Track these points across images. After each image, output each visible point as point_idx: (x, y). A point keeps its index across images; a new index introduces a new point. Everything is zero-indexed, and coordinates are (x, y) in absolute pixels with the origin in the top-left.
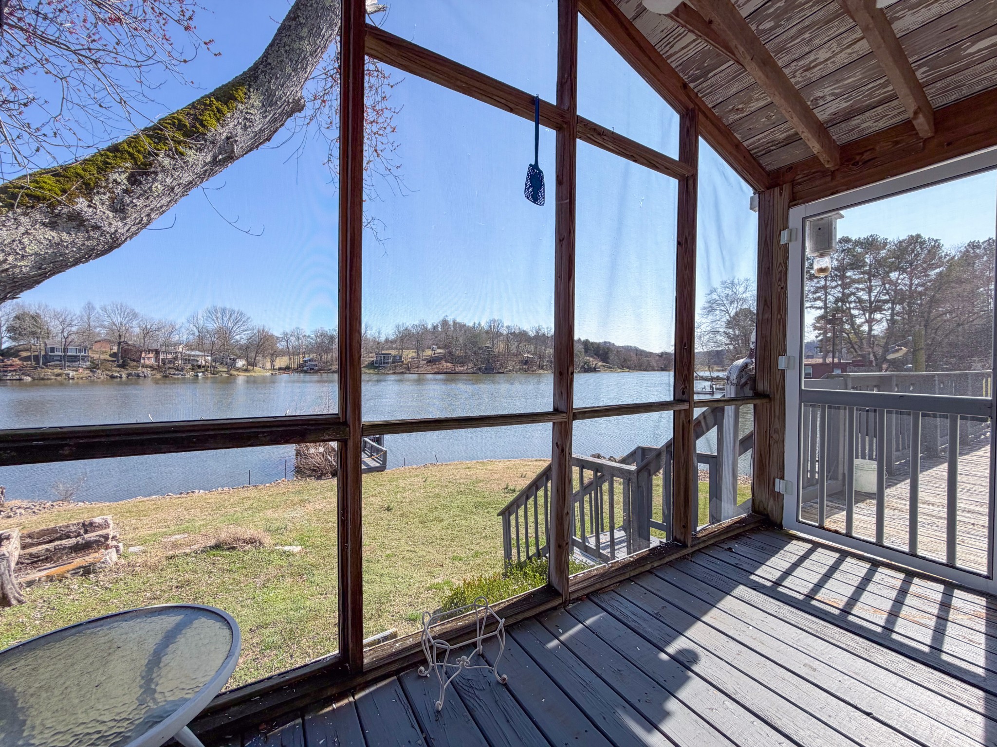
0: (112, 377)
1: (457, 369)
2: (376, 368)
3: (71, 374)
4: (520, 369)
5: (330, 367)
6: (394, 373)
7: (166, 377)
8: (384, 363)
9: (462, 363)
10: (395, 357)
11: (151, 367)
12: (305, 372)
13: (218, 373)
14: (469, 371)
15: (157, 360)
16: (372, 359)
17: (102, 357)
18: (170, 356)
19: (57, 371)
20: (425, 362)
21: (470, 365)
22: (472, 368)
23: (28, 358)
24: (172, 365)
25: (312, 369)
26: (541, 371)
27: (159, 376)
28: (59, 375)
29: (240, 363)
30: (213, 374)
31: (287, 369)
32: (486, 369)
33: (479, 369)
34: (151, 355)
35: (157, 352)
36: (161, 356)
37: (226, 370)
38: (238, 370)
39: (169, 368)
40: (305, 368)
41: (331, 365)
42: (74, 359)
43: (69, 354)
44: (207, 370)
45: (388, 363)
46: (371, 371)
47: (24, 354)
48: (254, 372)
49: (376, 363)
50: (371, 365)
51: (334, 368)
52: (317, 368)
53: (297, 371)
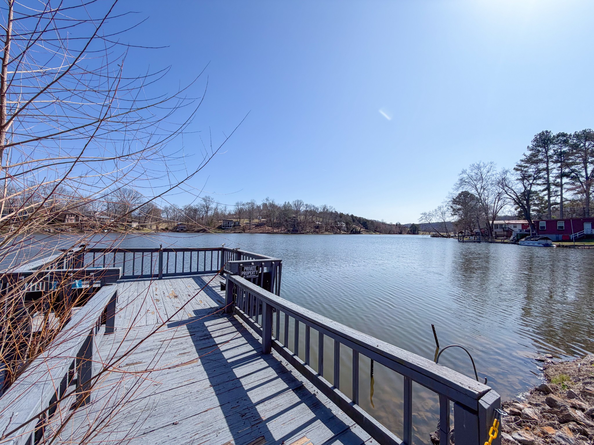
1: (274, 230)
2: (223, 229)
4: (314, 231)
5: (194, 229)
6: (235, 233)
7: (82, 232)
8: (228, 226)
9: (278, 227)
10: (235, 223)
11: (72, 225)
12: (178, 232)
13: (118, 230)
14: (282, 232)
15: (77, 221)
16: (221, 224)
18: (85, 219)
20: (254, 226)
21: (283, 229)
22: (284, 230)
25: (182, 230)
26: (327, 233)
27: (76, 231)
29: (135, 225)
31: (167, 229)
32: (293, 231)
33: (289, 231)
34: (73, 218)
35: (77, 216)
37: (124, 229)
38: (133, 229)
39: (85, 226)
40: (178, 229)
41: (194, 227)
45: (231, 226)
46: (220, 231)
48: (143, 230)
49: (223, 226)
50: (220, 228)
51: (196, 229)
52: (185, 229)
53: (172, 231)
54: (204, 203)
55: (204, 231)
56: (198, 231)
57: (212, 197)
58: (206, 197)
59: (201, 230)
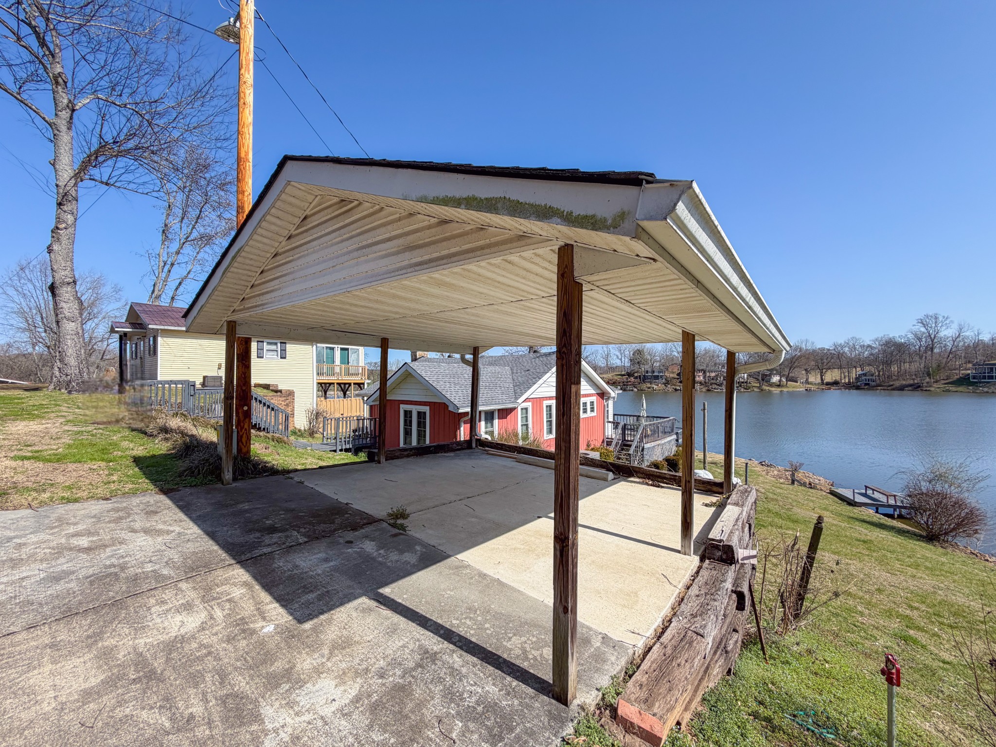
0: (676, 390)
2: (973, 384)
3: (655, 387)
5: (892, 383)
7: (709, 390)
8: (990, 377)
11: (700, 383)
12: (858, 388)
13: (750, 388)
15: (704, 377)
16: (969, 372)
17: (672, 375)
18: (713, 374)
19: (649, 385)
23: (636, 378)
24: (714, 382)
25: (866, 384)
27: (704, 390)
28: (649, 388)
29: (775, 379)
30: (746, 389)
31: (835, 383)
34: (701, 374)
35: (705, 372)
36: (708, 374)
37: (758, 385)
38: (772, 385)
39: (713, 383)
40: (858, 384)
42: (657, 377)
43: (655, 374)
44: (741, 386)
46: (960, 389)
47: (636, 375)
48: (787, 387)
49: (974, 378)
50: (963, 381)
51: (897, 384)
52: (874, 384)
53: (850, 386)
54: (923, 329)
55: (916, 387)
56: (901, 388)
57: (942, 313)
58: (927, 316)
59: (911, 385)
